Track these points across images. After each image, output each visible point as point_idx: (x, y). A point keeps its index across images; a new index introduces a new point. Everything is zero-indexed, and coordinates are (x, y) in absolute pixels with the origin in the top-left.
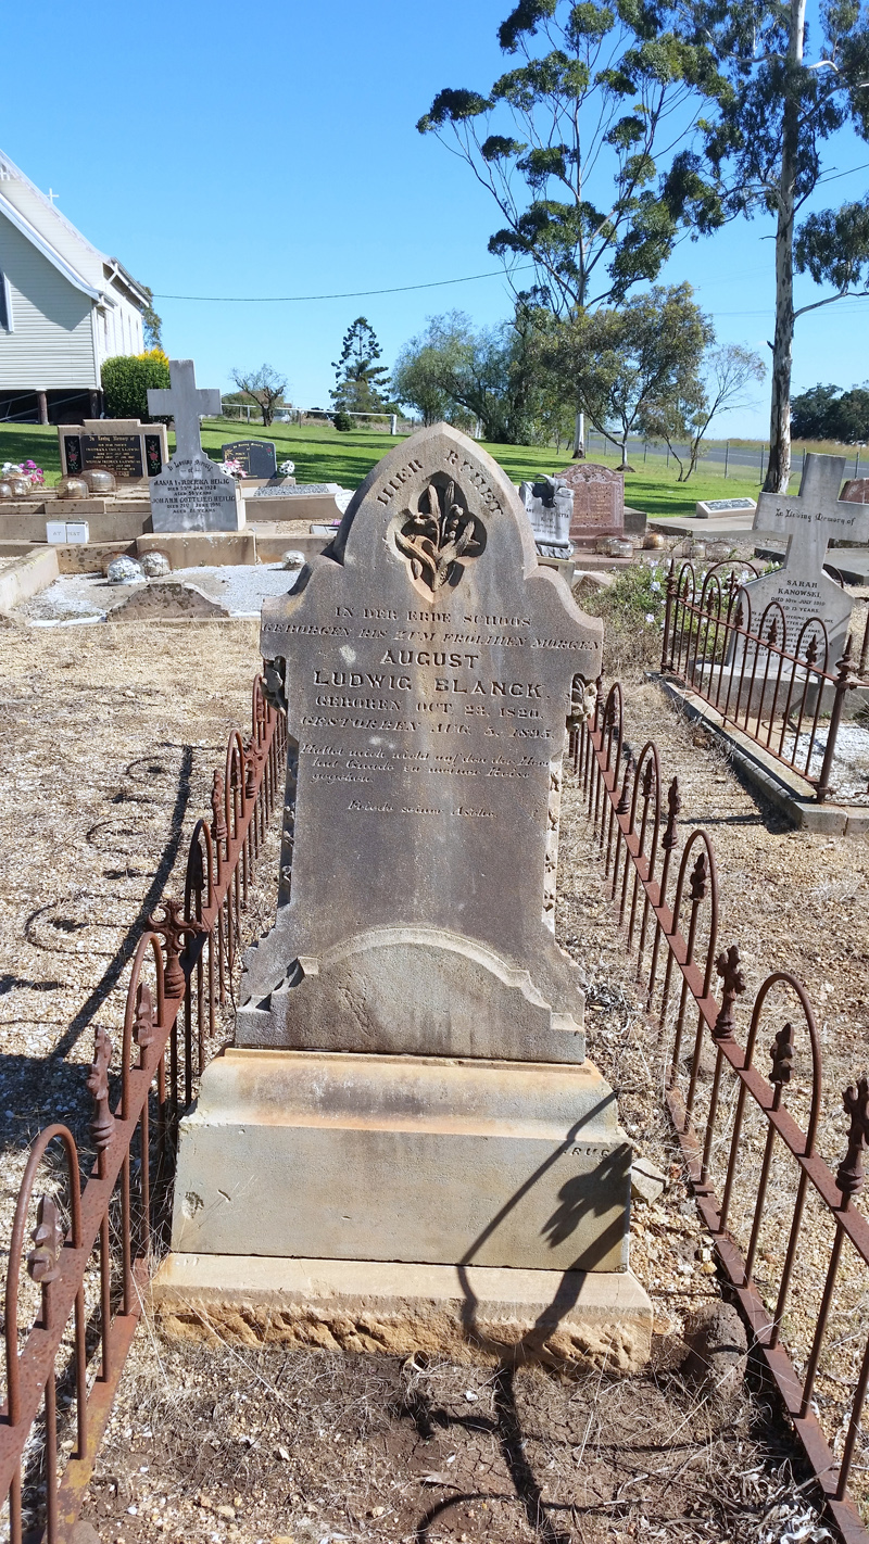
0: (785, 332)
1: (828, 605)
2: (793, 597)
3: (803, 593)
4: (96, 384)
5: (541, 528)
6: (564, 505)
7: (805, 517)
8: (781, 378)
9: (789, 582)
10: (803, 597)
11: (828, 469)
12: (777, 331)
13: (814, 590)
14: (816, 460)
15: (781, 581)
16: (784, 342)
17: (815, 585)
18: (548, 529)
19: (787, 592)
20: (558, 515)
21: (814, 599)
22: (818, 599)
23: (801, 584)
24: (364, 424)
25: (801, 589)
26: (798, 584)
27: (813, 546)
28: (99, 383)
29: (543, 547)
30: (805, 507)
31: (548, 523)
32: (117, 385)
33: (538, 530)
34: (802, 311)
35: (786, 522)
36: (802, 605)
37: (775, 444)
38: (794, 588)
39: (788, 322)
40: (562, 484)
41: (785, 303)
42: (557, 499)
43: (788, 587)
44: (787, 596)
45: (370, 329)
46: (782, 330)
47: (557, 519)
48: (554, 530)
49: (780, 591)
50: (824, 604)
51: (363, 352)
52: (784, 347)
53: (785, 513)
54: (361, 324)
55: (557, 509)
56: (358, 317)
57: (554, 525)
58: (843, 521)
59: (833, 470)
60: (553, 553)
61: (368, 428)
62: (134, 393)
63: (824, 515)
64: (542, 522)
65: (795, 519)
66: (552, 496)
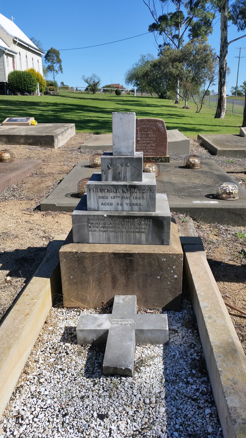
0: (223, 51)
4: (6, 80)
8: (222, 71)
12: (221, 51)
16: (223, 56)
28: (7, 80)
32: (12, 80)
34: (231, 42)
37: (219, 98)
39: (225, 47)
41: (223, 39)
46: (222, 51)
52: (223, 57)
62: (17, 83)
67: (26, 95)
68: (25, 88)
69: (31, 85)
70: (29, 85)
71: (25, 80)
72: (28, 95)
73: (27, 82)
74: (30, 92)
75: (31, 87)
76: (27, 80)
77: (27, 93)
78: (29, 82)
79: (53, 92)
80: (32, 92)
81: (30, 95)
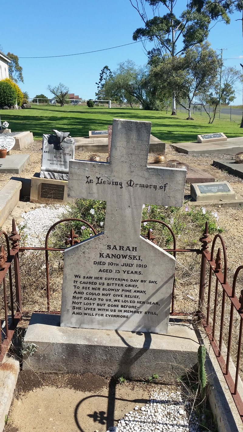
1: (150, 268)
2: (114, 260)
3: (125, 257)
5: (55, 162)
6: (68, 148)
7: (116, 184)
9: (109, 247)
10: (124, 261)
11: (134, 136)
13: (134, 253)
14: (120, 126)
15: (101, 246)
17: (135, 249)
18: (59, 163)
19: (108, 256)
20: (65, 154)
21: (135, 262)
22: (139, 262)
23: (121, 248)
24: (102, 104)
25: (122, 253)
26: (118, 248)
27: (128, 212)
29: (56, 174)
30: (115, 174)
31: (59, 159)
33: (53, 164)
35: (98, 190)
36: (124, 268)
38: (115, 252)
40: (65, 136)
42: (63, 144)
43: (108, 252)
44: (108, 260)
45: (109, 70)
47: (64, 157)
48: (62, 163)
49: (101, 255)
50: (146, 266)
51: (107, 79)
53: (95, 181)
54: (106, 68)
55: (64, 151)
56: (105, 66)
57: (62, 160)
58: (155, 187)
59: (139, 135)
60: (62, 177)
61: (103, 106)
63: (136, 180)
64: (55, 159)
65: (106, 185)
66: (60, 143)
67: (6, 109)
68: (5, 101)
69: (11, 98)
70: (9, 98)
71: (5, 92)
72: (8, 109)
73: (6, 94)
74: (11, 106)
75: (11, 100)
76: (7, 91)
77: (7, 107)
78: (9, 94)
79: (26, 105)
80: (12, 105)
81: (10, 109)
